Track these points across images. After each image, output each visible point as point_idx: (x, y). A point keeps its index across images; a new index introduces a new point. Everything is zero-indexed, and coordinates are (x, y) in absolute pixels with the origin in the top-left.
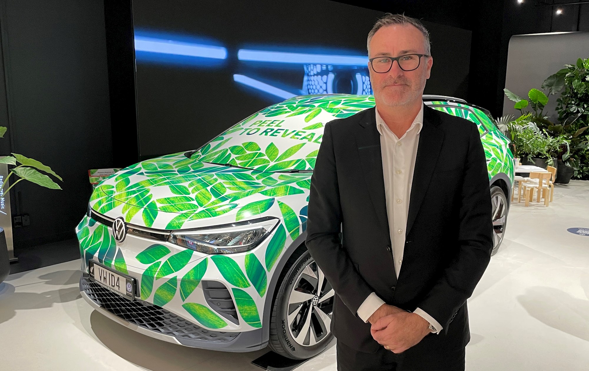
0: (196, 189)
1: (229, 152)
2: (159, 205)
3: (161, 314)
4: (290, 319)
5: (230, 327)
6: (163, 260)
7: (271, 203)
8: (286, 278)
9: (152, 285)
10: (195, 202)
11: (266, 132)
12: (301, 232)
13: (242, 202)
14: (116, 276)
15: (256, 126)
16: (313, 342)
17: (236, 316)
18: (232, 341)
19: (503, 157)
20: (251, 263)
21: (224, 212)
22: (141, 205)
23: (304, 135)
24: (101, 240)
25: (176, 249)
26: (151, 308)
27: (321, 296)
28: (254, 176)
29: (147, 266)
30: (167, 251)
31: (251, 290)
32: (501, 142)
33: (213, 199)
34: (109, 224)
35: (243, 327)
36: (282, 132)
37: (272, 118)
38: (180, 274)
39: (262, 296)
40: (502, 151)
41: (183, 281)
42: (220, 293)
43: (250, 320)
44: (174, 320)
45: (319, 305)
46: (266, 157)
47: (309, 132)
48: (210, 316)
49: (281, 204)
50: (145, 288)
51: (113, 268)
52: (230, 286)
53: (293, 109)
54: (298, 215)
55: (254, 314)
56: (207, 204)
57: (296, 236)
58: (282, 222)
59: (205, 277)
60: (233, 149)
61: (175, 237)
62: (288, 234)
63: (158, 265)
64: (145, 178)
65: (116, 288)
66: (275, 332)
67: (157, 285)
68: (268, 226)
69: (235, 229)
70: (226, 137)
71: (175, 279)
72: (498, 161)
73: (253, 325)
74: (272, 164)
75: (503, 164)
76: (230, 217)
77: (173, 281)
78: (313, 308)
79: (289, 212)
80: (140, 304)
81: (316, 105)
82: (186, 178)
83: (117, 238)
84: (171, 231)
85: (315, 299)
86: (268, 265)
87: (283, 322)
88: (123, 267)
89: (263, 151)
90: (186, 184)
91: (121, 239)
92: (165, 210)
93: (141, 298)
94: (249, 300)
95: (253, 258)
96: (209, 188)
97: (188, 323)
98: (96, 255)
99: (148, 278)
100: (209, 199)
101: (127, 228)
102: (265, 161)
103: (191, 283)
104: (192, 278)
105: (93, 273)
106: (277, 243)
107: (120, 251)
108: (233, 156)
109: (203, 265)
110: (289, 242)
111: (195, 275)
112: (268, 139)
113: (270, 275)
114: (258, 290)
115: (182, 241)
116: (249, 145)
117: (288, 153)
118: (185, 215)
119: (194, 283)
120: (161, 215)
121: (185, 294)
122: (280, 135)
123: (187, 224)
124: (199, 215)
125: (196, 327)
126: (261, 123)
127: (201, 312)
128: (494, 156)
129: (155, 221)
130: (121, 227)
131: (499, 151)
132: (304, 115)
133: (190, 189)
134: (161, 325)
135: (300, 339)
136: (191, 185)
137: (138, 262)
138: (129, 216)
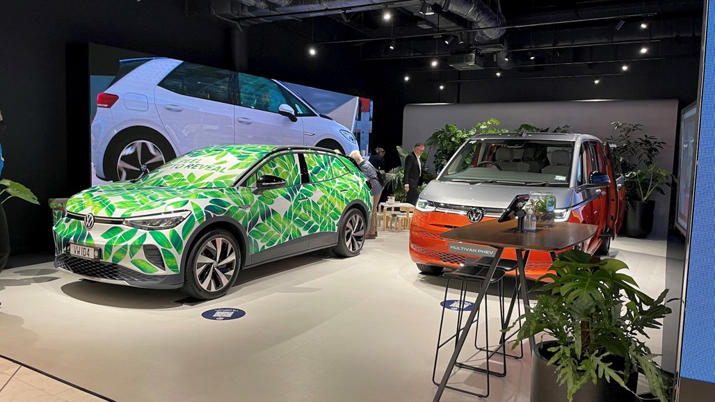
0: (140, 197)
1: (162, 179)
2: (115, 205)
3: (116, 268)
4: (198, 272)
5: (160, 272)
6: (119, 235)
7: (187, 202)
8: (196, 247)
9: (111, 250)
10: (139, 203)
11: (188, 166)
12: (205, 220)
13: (168, 202)
14: (87, 248)
15: (182, 163)
16: (213, 289)
17: (164, 266)
18: (161, 280)
19: (359, 189)
20: (173, 235)
21: (157, 206)
22: (104, 206)
23: (213, 168)
24: (76, 229)
25: (126, 228)
26: (110, 266)
27: (219, 262)
28: (178, 191)
29: (108, 240)
30: (121, 230)
31: (173, 250)
32: (359, 179)
33: (151, 201)
34: (82, 219)
35: (168, 272)
36: (199, 166)
37: (194, 158)
38: (129, 243)
39: (179, 254)
40: (358, 185)
41: (131, 246)
42: (155, 253)
43: (173, 268)
44: (125, 271)
45: (218, 268)
46: (187, 181)
47: (217, 166)
48: (148, 266)
49: (193, 203)
50: (107, 253)
51: (85, 244)
52: (160, 247)
53: (209, 152)
54: (203, 210)
55: (175, 264)
56: (147, 204)
57: (202, 222)
58: (193, 213)
59: (145, 243)
60: (164, 177)
61: (127, 222)
62: (196, 220)
63: (116, 238)
64: (104, 193)
65: (87, 256)
66: (188, 278)
67: (114, 250)
68: (184, 215)
69: (163, 216)
70: (160, 170)
71: (126, 245)
72: (355, 191)
73: (174, 271)
74: (191, 185)
75: (359, 194)
76: (162, 209)
77: (125, 247)
78: (214, 269)
79: (197, 209)
80: (102, 265)
81: (225, 150)
82: (132, 193)
83: (88, 226)
84: (124, 218)
85: (215, 264)
86: (184, 238)
87: (193, 273)
88: (91, 242)
89: (185, 178)
90: (133, 195)
91: (91, 227)
92: (120, 207)
93: (103, 260)
94: (172, 256)
95: (174, 231)
96: (148, 197)
97: (135, 272)
98: (72, 238)
99: (109, 247)
100: (148, 201)
101: (94, 219)
102: (187, 183)
103: (136, 246)
104: (137, 244)
105: (69, 250)
106: (189, 224)
107: (89, 234)
108: (165, 181)
109: (144, 236)
110: (197, 225)
111: (139, 242)
112: (190, 170)
113: (185, 243)
114: (177, 251)
115: (132, 224)
116: (176, 175)
117: (201, 179)
118: (133, 210)
119: (138, 247)
120: (117, 210)
121: (132, 254)
122: (197, 168)
123: (134, 214)
124: (142, 209)
125: (140, 274)
126: (186, 161)
127: (142, 264)
128: (351, 187)
129: (114, 213)
130: (91, 218)
131: (356, 184)
132: (216, 156)
133: (136, 197)
134: (116, 276)
135: (205, 286)
136: (135, 196)
137: (102, 238)
138: (96, 212)
